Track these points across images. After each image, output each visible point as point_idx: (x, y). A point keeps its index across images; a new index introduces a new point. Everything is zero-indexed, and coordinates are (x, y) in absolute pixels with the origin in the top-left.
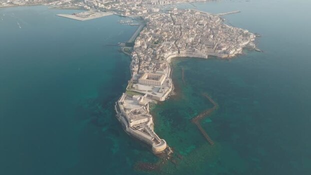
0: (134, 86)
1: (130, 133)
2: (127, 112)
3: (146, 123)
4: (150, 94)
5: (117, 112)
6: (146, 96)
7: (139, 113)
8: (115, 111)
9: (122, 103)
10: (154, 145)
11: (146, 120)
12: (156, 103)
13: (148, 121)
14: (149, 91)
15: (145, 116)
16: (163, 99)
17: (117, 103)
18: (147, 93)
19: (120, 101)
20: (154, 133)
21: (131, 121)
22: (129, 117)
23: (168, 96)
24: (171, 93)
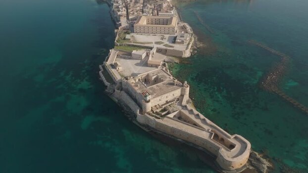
0: (128, 36)
1: (147, 126)
2: (132, 81)
3: (180, 99)
4: (161, 46)
5: (107, 83)
6: (154, 50)
7: (157, 81)
8: (102, 82)
9: (114, 66)
10: (224, 153)
11: (177, 93)
12: (177, 61)
13: (182, 96)
14: (157, 43)
15: (172, 84)
16: (187, 54)
17: (104, 67)
18: (156, 46)
19: (108, 63)
20: (208, 121)
21: (148, 98)
22: (138, 90)
23: (194, 50)
24: (195, 44)
